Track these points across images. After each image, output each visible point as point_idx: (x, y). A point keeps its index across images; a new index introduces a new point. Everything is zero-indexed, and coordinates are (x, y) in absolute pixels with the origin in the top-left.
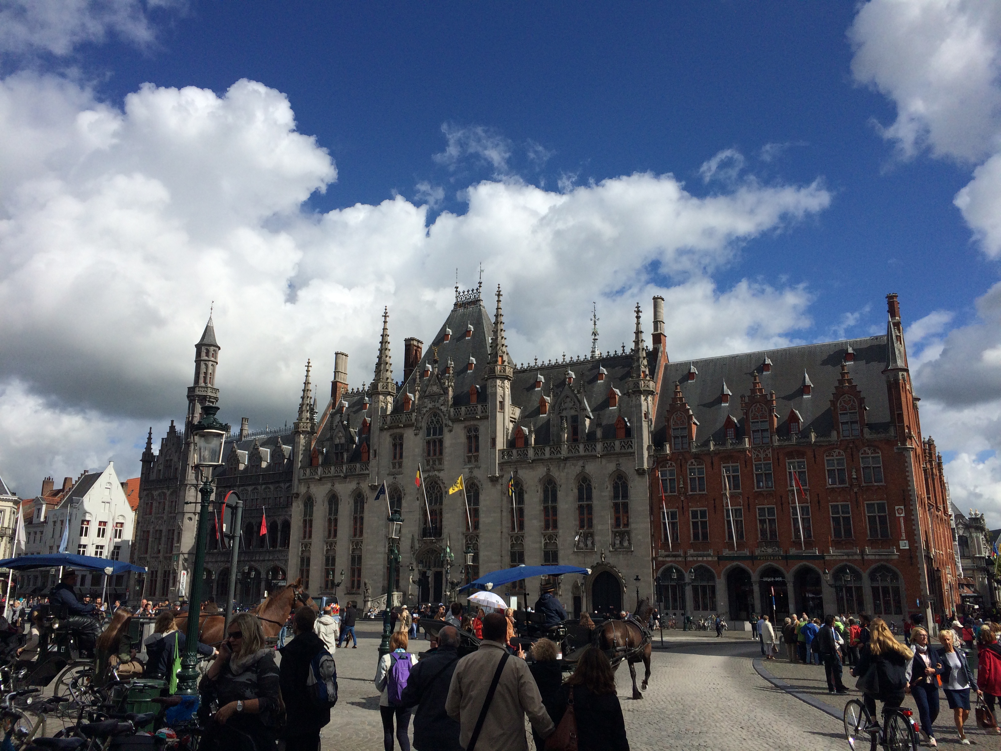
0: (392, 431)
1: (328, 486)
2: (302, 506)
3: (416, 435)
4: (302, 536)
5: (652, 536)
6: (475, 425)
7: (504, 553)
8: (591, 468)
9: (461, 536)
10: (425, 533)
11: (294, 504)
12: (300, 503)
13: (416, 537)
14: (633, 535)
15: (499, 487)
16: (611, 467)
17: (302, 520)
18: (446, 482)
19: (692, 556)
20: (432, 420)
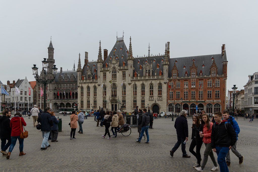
0: (103, 72)
1: (87, 85)
2: (80, 89)
3: (110, 73)
4: (81, 96)
5: (167, 97)
6: (124, 71)
7: (132, 100)
8: (153, 82)
9: (121, 97)
10: (112, 96)
11: (78, 89)
13: (110, 97)
14: (163, 97)
15: (131, 86)
16: (158, 82)
17: (81, 92)
18: (117, 84)
19: (176, 101)
20: (113, 70)
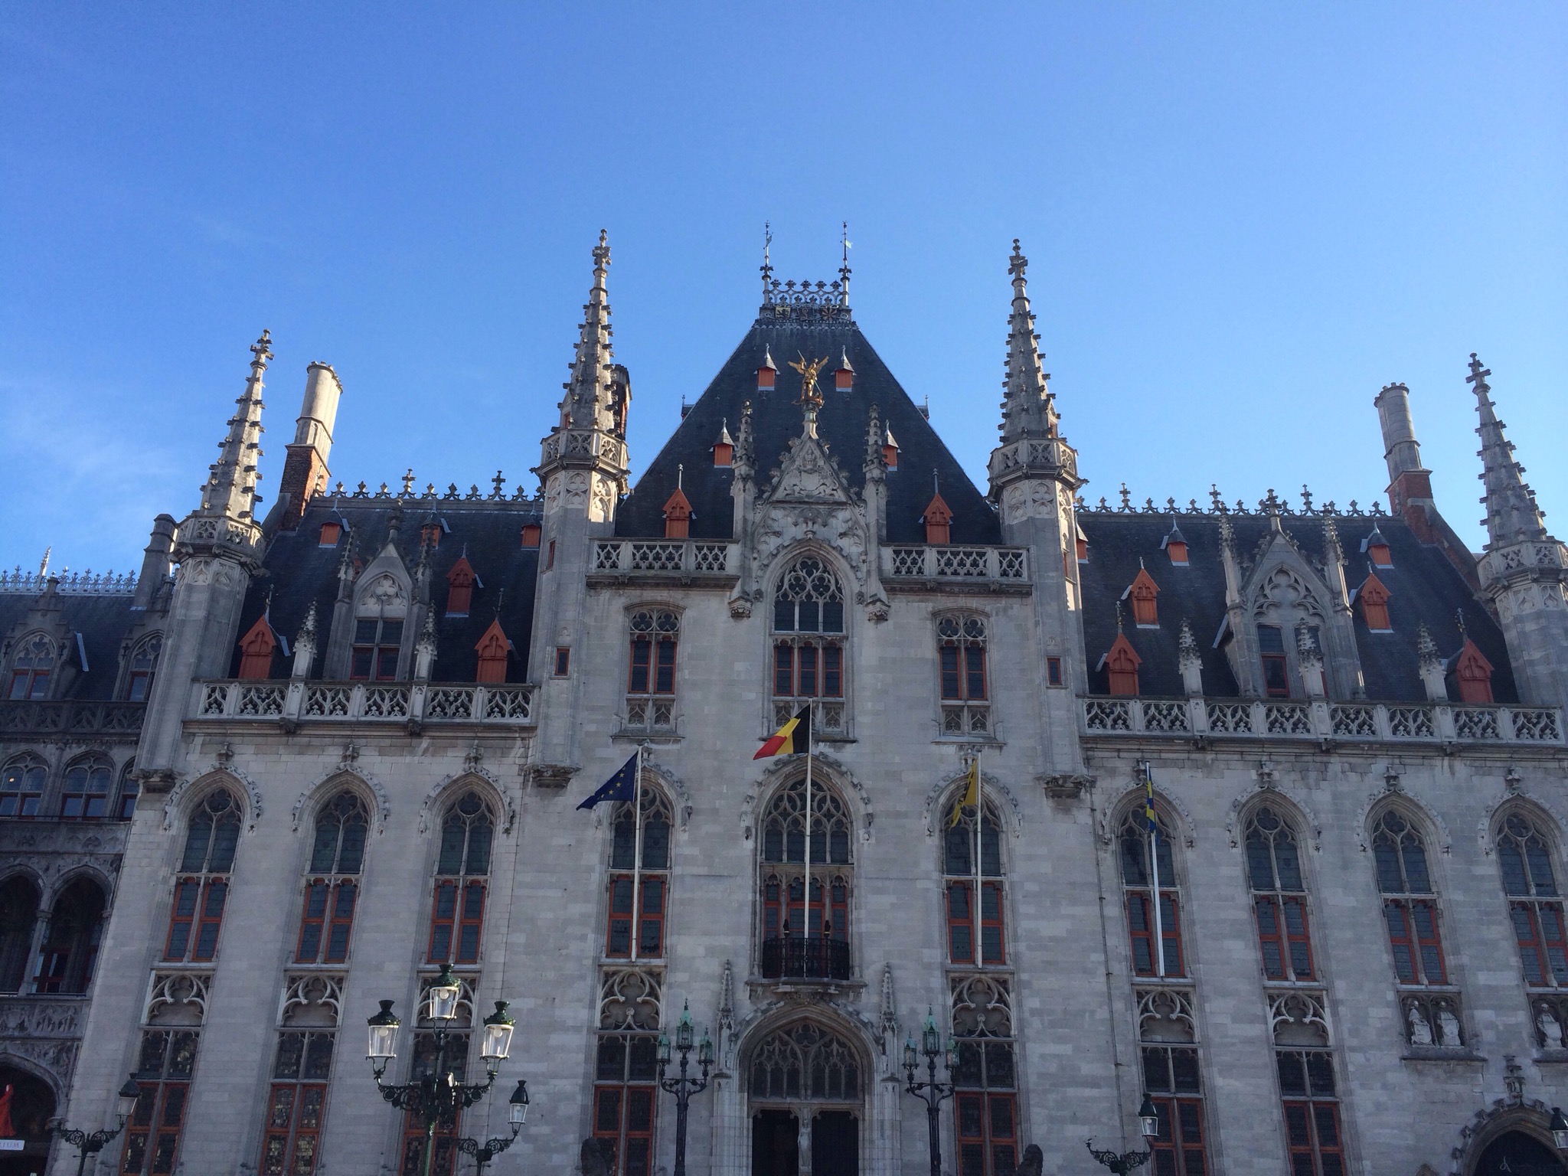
0: (634, 595)
1: (327, 760)
2: (178, 826)
3: (737, 615)
4: (161, 944)
6: (969, 610)
7: (1122, 1053)
8: (1422, 784)
10: (775, 957)
11: (143, 816)
12: (173, 811)
13: (740, 972)
15: (1083, 817)
16: (1492, 789)
17: (173, 881)
18: (867, 784)
20: (797, 579)
